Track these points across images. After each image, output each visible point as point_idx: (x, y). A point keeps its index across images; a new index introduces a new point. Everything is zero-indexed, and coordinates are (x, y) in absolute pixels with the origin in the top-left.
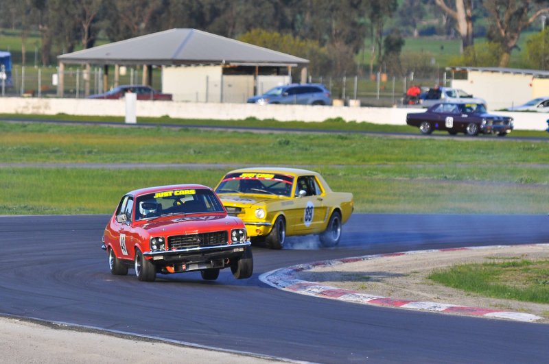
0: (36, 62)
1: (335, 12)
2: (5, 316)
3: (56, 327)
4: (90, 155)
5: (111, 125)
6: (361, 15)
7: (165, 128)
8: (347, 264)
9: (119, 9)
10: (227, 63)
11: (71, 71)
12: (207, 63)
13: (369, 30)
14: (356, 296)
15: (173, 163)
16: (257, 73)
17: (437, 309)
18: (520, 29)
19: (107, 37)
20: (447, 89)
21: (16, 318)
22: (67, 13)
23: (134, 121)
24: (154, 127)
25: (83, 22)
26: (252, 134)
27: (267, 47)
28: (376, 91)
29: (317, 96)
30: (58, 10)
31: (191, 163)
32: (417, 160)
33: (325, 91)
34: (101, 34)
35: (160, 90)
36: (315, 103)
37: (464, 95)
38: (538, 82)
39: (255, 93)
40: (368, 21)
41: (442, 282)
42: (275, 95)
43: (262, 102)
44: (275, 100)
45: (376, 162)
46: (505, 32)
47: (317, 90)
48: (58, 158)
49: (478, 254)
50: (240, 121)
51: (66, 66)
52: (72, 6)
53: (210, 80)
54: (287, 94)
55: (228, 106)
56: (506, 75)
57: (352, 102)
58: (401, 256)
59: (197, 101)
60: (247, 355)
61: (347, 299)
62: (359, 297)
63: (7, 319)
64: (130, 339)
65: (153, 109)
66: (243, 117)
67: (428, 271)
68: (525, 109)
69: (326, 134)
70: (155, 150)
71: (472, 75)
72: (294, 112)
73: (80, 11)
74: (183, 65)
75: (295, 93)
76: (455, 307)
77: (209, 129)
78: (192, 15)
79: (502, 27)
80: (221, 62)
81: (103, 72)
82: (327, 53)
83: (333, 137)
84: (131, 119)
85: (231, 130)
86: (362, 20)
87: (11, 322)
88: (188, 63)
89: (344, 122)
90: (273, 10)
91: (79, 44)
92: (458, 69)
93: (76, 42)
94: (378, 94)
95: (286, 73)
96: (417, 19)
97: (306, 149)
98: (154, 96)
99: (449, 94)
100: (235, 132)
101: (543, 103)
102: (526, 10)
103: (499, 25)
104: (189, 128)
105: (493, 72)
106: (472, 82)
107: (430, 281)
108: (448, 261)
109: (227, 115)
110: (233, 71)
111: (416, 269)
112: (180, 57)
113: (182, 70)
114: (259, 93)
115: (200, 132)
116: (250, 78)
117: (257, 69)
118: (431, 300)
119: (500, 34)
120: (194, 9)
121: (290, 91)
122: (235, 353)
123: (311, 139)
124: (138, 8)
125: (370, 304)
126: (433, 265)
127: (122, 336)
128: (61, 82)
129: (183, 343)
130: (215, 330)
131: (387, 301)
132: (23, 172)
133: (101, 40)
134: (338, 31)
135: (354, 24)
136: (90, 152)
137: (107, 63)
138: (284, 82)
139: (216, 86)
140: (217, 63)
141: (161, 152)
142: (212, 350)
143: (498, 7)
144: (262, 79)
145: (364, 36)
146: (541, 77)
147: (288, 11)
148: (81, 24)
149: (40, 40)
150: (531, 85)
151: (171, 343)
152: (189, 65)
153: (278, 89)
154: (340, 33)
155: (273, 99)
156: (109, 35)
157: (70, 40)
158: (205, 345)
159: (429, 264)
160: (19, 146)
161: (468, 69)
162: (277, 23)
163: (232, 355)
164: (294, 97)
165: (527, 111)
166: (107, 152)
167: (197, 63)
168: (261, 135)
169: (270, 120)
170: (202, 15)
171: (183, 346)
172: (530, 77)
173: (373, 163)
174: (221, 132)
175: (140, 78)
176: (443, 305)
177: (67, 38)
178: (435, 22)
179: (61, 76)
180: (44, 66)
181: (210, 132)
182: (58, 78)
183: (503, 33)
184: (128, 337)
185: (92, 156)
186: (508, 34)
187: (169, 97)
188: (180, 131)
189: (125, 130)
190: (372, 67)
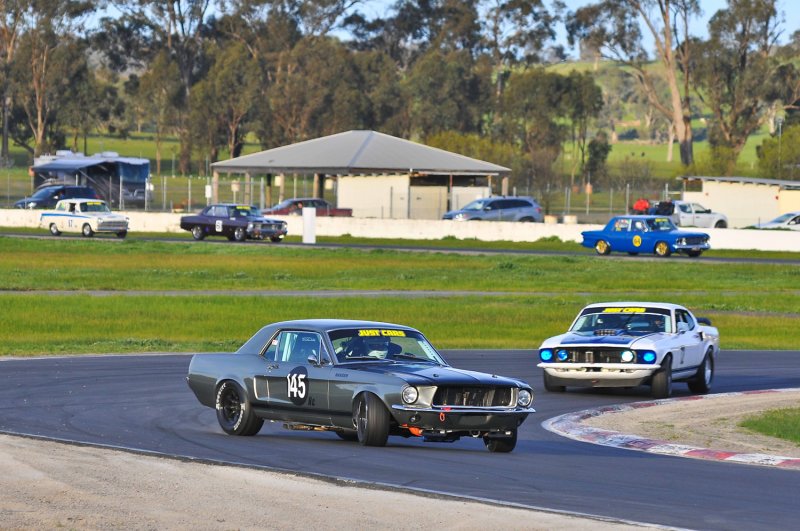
0: (173, 171)
1: (529, 111)
2: (277, 471)
3: (341, 484)
4: (281, 280)
5: (289, 246)
6: (560, 115)
7: (354, 249)
8: (639, 410)
9: (272, 108)
10: (415, 171)
11: (224, 181)
12: (391, 172)
13: (570, 132)
14: (670, 447)
15: (383, 290)
16: (451, 184)
17: (770, 462)
18: (747, 132)
19: (258, 141)
20: (680, 203)
21: (292, 473)
22: (210, 111)
23: (313, 241)
24: (341, 248)
25: (230, 123)
26: (459, 256)
27: (459, 153)
28: (585, 206)
29: (525, 212)
30: (199, 109)
31: (403, 290)
32: (670, 287)
33: (535, 205)
34: (250, 137)
35: (335, 204)
36: (523, 220)
37: (701, 210)
38: (786, 194)
39: (449, 209)
40: (569, 122)
41: (760, 431)
42: (475, 210)
43: (460, 218)
44: (476, 216)
45: (622, 290)
46: (731, 136)
47: (525, 204)
48: (245, 284)
49: (789, 397)
50: (435, 241)
51: (221, 175)
52: (216, 104)
53: (394, 191)
54: (489, 208)
55: (422, 223)
56: (748, 185)
57: (567, 219)
58: (699, 400)
59: (382, 218)
60: (582, 517)
61: (659, 451)
62: (673, 448)
63: (280, 475)
64: (435, 498)
65: (333, 227)
66: (440, 237)
67: (737, 417)
68: (776, 226)
69: (548, 256)
70: (358, 275)
71: (707, 186)
72: (501, 230)
73: (225, 111)
74: (362, 175)
75: (498, 208)
76: (792, 461)
77: (407, 250)
78: (360, 115)
79: (727, 129)
80: (409, 170)
81: (266, 183)
82: (531, 160)
83: (557, 259)
84: (309, 239)
85: (432, 252)
86: (561, 121)
87: (286, 478)
88: (368, 172)
89: (560, 241)
90: (456, 108)
91: (223, 149)
92: (690, 179)
93: (221, 146)
94: (588, 209)
95: (485, 184)
96: (616, 120)
97: (537, 274)
98: (331, 211)
99: (684, 208)
100: (438, 253)
101: (794, 219)
102: (754, 110)
103: (723, 127)
104: (384, 249)
105: (732, 182)
106: (707, 194)
107: (745, 430)
108: (756, 406)
109: (421, 233)
110: (422, 181)
111: (722, 416)
112: (358, 164)
113: (362, 181)
114: (454, 209)
115: (397, 253)
116: (443, 189)
117: (451, 178)
118: (759, 452)
119: (724, 139)
120: (363, 108)
121: (494, 205)
122: (568, 515)
123: (531, 262)
124: (295, 107)
125: (687, 456)
126: (741, 411)
127: (425, 495)
128: (216, 194)
129: (501, 502)
130: (534, 487)
131: (708, 453)
132: (214, 301)
133: (250, 144)
134: (533, 134)
135: (553, 126)
136: (281, 277)
137: (270, 171)
138: (483, 195)
139: (402, 199)
140: (404, 172)
141: (366, 277)
142: (538, 511)
143: (721, 106)
144: (457, 190)
145: (564, 140)
146: (789, 188)
147: (473, 110)
148: (227, 125)
149: (178, 144)
150: (777, 198)
151: (487, 503)
152: (370, 175)
153: (480, 202)
154: (535, 137)
155: (473, 215)
156: (260, 139)
157: (214, 145)
158: (530, 504)
159: (735, 410)
160: (196, 270)
161: (703, 179)
162: (461, 124)
163: (565, 517)
164: (499, 213)
165: (779, 229)
166: (302, 277)
167: (379, 171)
168: (472, 257)
169: (472, 239)
170: (371, 115)
171: (503, 506)
172: (776, 188)
173: (618, 290)
174: (422, 254)
175: (311, 189)
176: (777, 458)
177: (211, 142)
178: (636, 124)
179: (215, 187)
180: (183, 176)
181: (409, 253)
182: (212, 189)
183: (727, 136)
184: (433, 496)
185: (285, 282)
186: (733, 137)
187: (348, 213)
188: (372, 252)
189: (308, 251)
190: (573, 177)
